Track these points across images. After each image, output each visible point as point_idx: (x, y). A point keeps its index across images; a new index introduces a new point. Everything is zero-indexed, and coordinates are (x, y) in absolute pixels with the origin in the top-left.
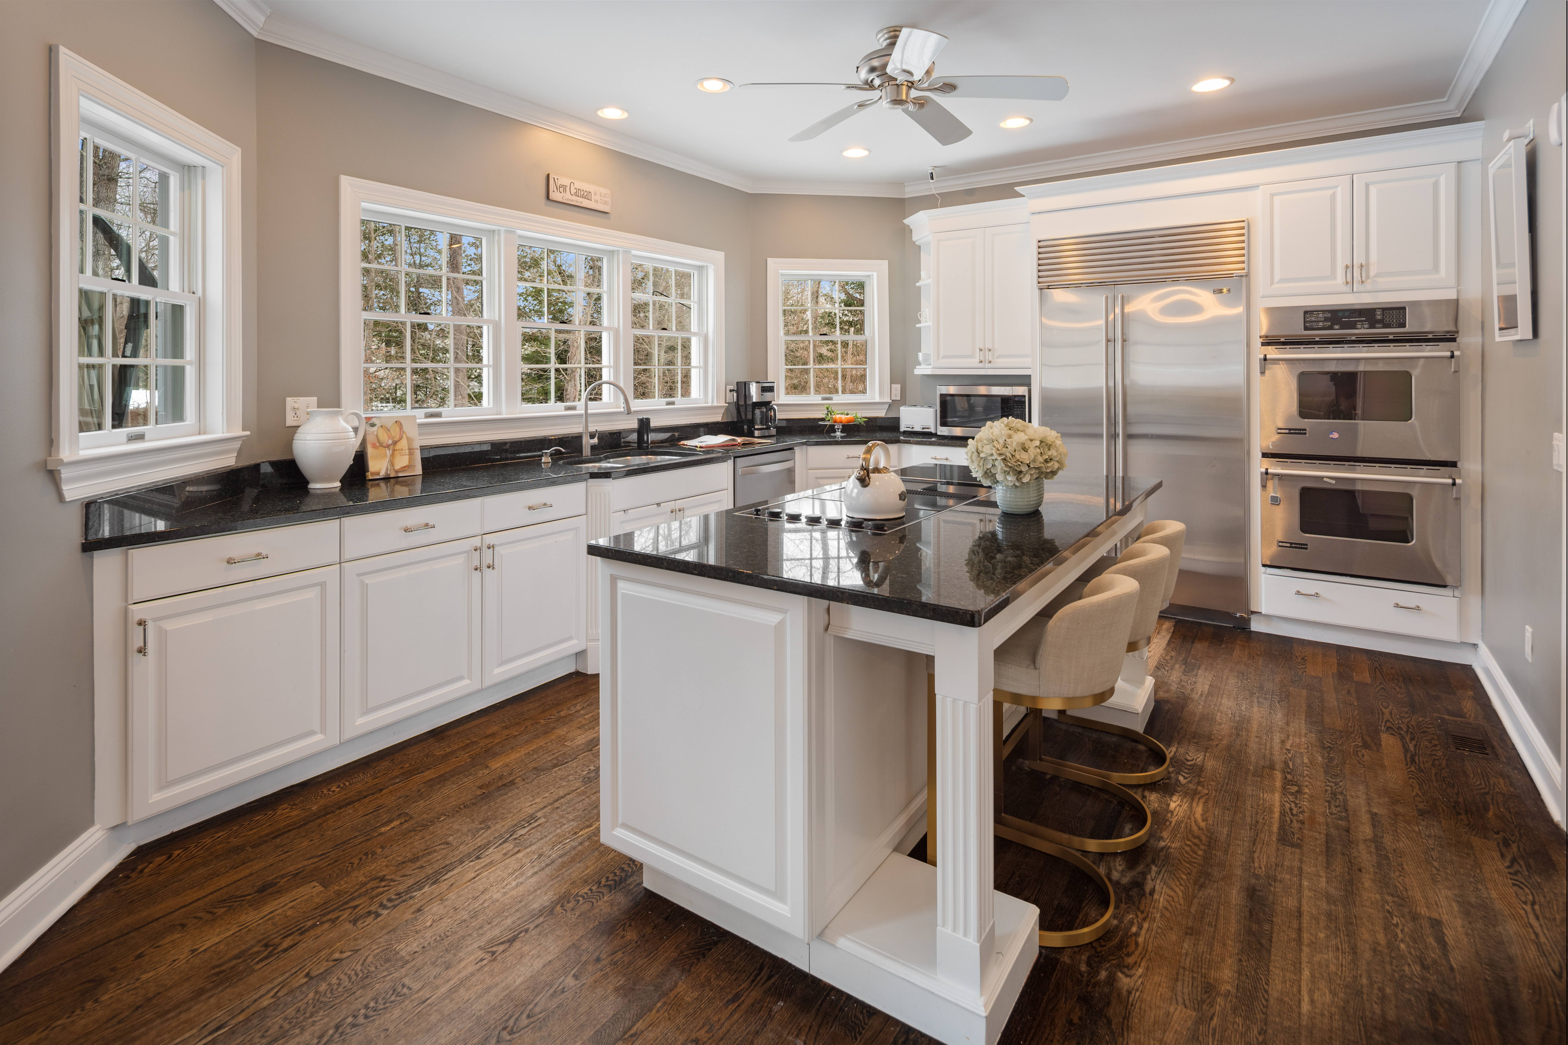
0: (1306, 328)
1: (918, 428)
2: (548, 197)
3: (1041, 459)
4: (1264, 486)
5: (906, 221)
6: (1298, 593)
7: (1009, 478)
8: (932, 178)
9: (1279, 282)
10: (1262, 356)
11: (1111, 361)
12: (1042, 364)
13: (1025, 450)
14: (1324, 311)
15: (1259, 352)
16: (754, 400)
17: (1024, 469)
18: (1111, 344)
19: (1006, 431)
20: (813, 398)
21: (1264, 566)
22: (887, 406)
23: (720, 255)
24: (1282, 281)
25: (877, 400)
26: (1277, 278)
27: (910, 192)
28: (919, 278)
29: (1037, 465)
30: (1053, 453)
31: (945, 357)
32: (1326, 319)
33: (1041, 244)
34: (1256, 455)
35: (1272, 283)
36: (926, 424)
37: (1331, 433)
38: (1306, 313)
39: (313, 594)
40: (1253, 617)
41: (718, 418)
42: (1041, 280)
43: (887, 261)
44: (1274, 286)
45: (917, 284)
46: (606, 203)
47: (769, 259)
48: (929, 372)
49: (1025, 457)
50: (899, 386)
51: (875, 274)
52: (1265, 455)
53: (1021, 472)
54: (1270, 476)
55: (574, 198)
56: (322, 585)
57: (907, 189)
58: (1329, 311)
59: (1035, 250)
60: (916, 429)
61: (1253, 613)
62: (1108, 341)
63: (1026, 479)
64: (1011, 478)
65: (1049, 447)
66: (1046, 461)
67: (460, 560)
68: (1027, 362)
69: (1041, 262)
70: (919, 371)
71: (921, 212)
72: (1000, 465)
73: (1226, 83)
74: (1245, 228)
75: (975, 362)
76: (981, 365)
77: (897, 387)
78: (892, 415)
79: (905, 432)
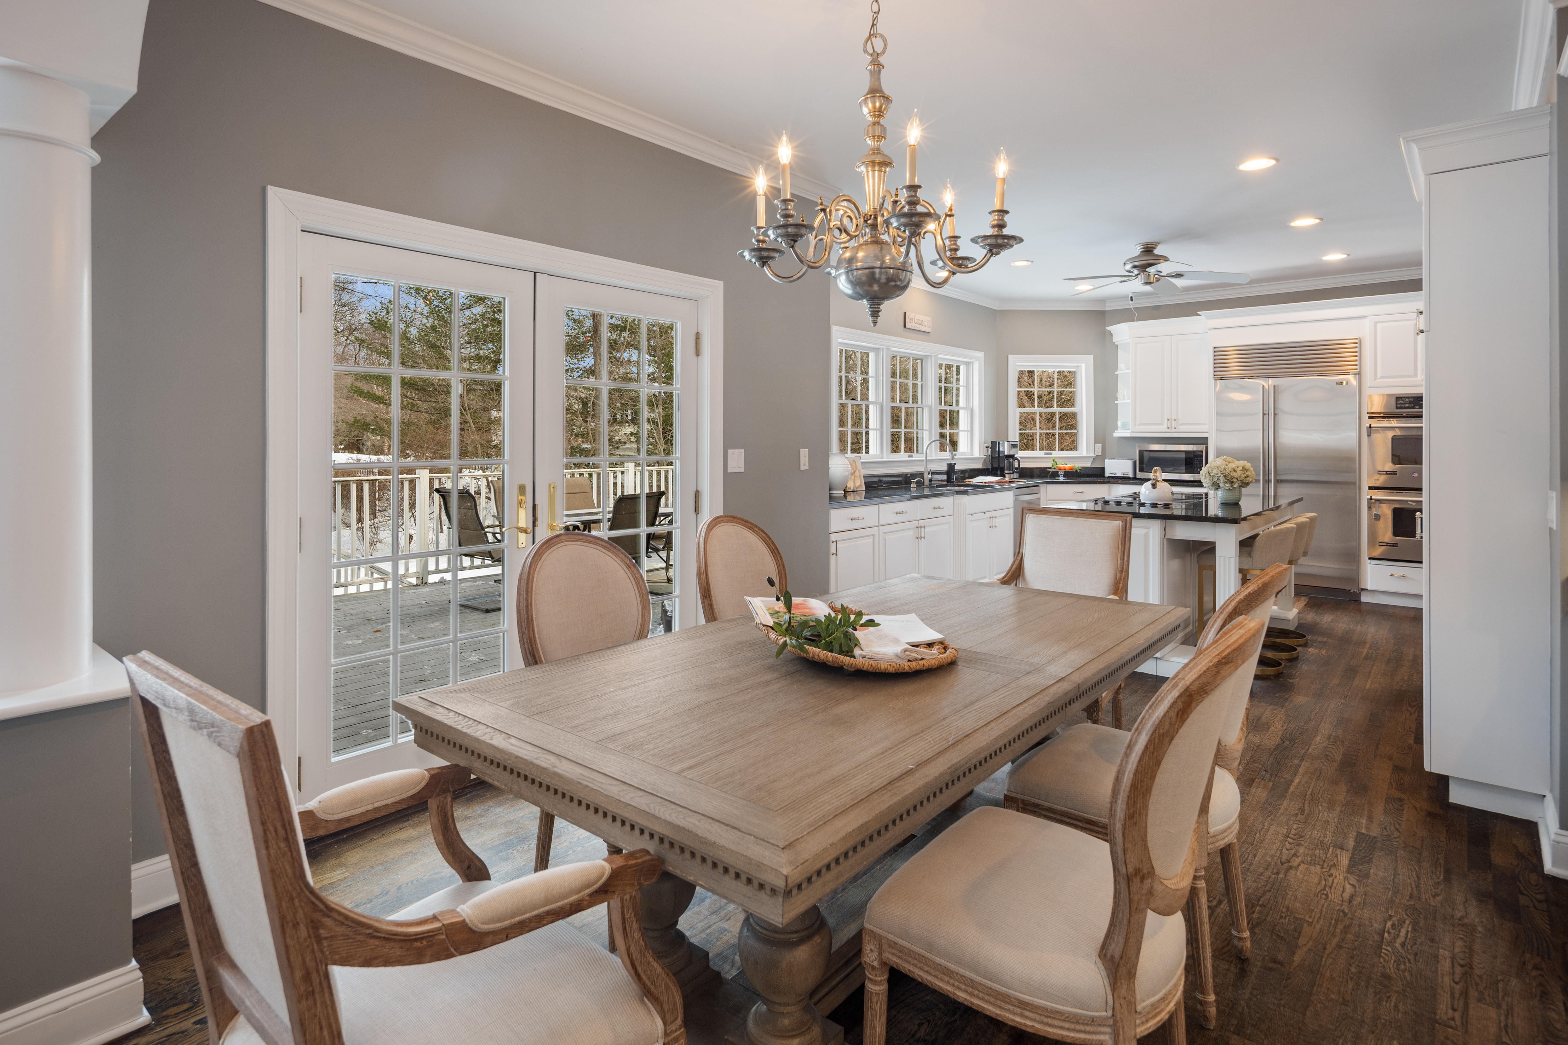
0: (1397, 408)
1: (1119, 474)
2: (905, 326)
3: (1243, 476)
4: (1370, 508)
5: (1108, 328)
6: (1392, 575)
7: (1227, 485)
8: (1132, 300)
9: (1380, 378)
10: (1368, 425)
11: (1266, 428)
12: (1217, 430)
13: (1235, 471)
14: (1409, 397)
15: (1367, 422)
16: (1006, 454)
17: (1235, 480)
18: (1266, 417)
19: (1224, 462)
20: (1038, 453)
21: (1370, 558)
22: (1092, 459)
23: (981, 355)
24: (1382, 377)
25: (1085, 454)
26: (1379, 376)
27: (1109, 307)
28: (1116, 369)
29: (1241, 479)
30: (1249, 473)
31: (1140, 425)
32: (1410, 402)
33: (1216, 350)
34: (1365, 488)
35: (1376, 379)
36: (1125, 471)
37: (1413, 474)
38: (1397, 398)
39: (870, 540)
40: (1362, 593)
41: (979, 466)
42: (1216, 373)
43: (1092, 357)
44: (1377, 381)
45: (1116, 373)
46: (929, 327)
47: (1010, 356)
48: (1127, 434)
49: (1235, 475)
50: (1100, 445)
51: (1083, 366)
52: (1370, 488)
53: (1233, 482)
54: (1373, 501)
55: (916, 325)
56: (874, 535)
57: (1107, 305)
58: (1412, 397)
59: (1211, 354)
60: (1118, 475)
61: (1363, 590)
62: (1264, 414)
63: (1236, 485)
64: (1228, 485)
65: (1247, 470)
66: (1246, 477)
67: (911, 533)
68: (1205, 428)
69: (1216, 362)
70: (1117, 434)
71: (1124, 324)
72: (1222, 479)
73: (1345, 256)
74: (1358, 344)
75: (1164, 428)
76: (1168, 430)
77: (1099, 446)
78: (1097, 465)
79: (1109, 477)
